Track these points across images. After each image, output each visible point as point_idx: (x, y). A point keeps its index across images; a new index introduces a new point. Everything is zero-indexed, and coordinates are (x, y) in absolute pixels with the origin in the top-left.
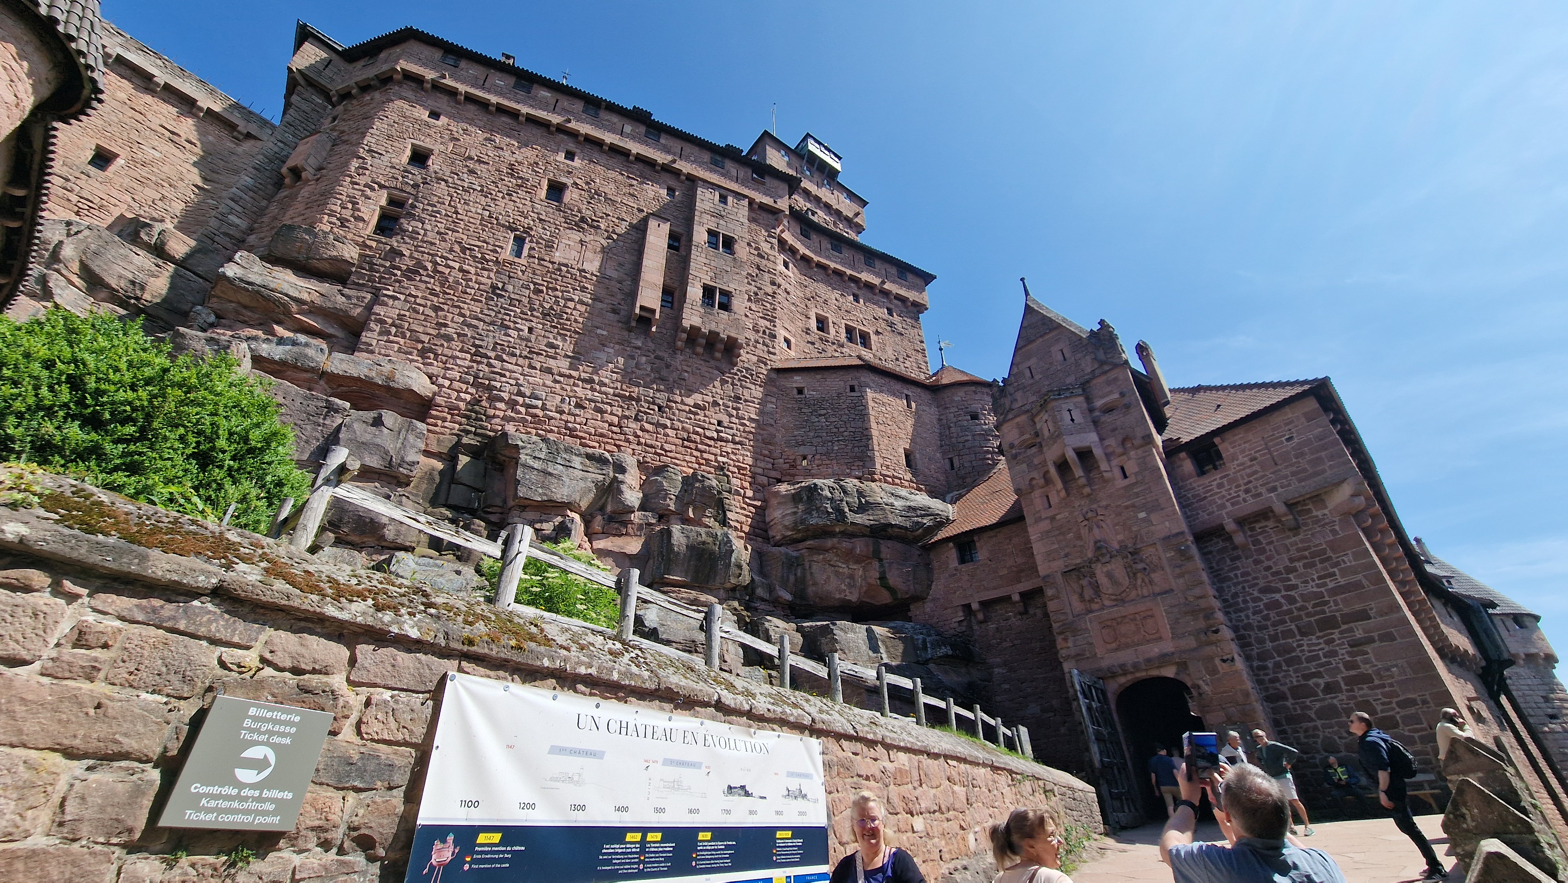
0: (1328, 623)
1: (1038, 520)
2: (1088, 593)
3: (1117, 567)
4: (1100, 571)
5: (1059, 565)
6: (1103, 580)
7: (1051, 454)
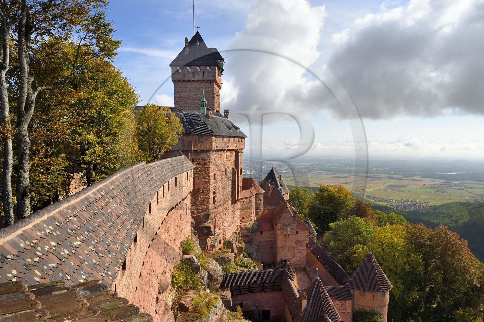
0: (300, 252)
1: (279, 239)
2: (283, 250)
3: (287, 248)
4: (285, 248)
5: (280, 246)
6: (285, 249)
7: (285, 233)
